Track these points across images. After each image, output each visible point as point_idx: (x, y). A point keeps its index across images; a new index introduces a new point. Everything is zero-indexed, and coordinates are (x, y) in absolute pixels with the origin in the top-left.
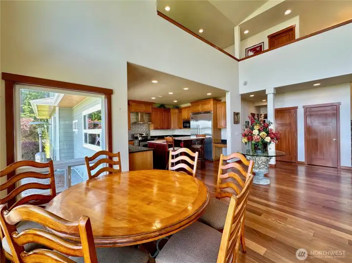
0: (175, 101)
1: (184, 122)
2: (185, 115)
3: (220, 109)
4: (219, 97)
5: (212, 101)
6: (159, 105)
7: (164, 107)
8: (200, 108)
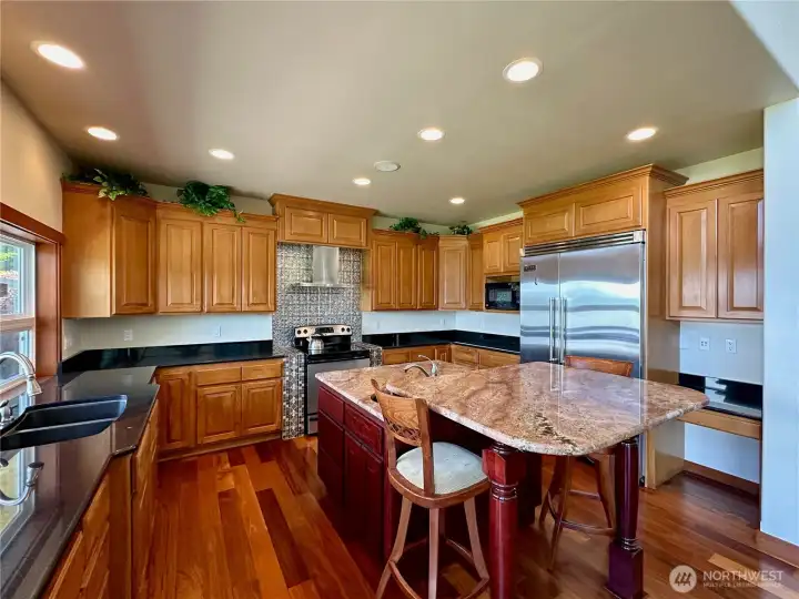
0: (458, 201)
1: (489, 287)
2: (496, 257)
3: (688, 220)
4: (679, 166)
5: (648, 178)
6: (396, 222)
7: (417, 231)
8: (567, 223)
